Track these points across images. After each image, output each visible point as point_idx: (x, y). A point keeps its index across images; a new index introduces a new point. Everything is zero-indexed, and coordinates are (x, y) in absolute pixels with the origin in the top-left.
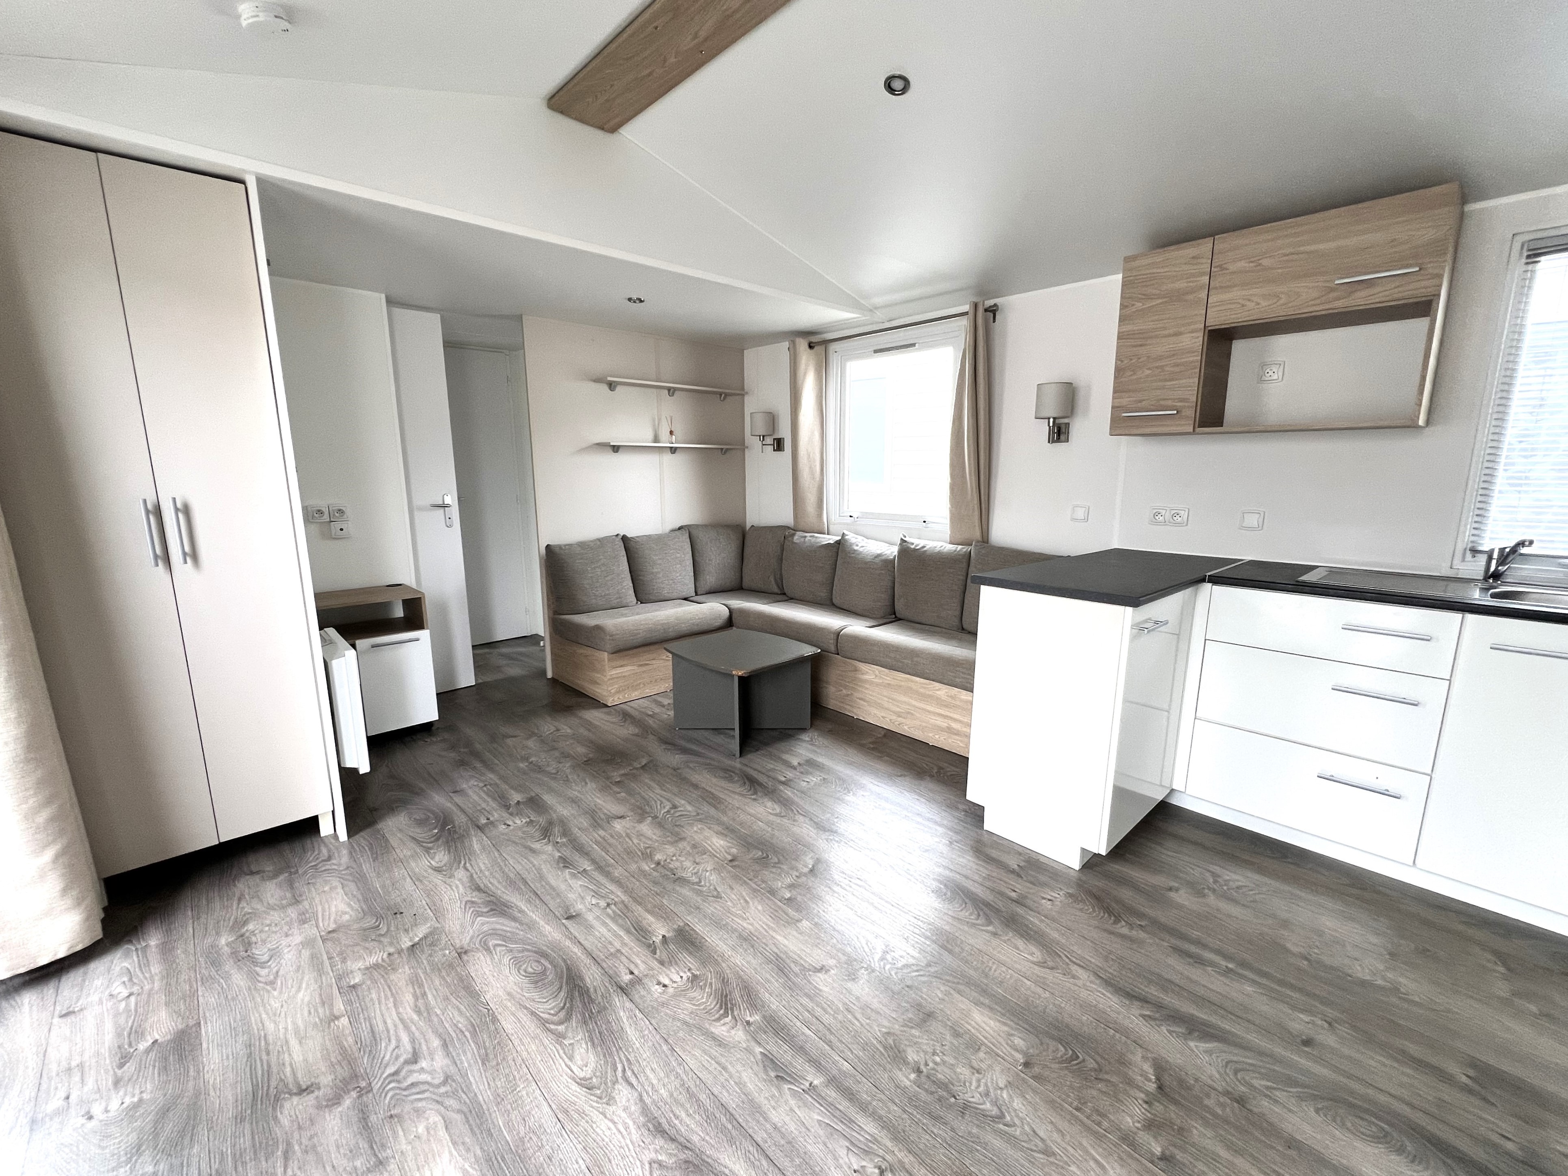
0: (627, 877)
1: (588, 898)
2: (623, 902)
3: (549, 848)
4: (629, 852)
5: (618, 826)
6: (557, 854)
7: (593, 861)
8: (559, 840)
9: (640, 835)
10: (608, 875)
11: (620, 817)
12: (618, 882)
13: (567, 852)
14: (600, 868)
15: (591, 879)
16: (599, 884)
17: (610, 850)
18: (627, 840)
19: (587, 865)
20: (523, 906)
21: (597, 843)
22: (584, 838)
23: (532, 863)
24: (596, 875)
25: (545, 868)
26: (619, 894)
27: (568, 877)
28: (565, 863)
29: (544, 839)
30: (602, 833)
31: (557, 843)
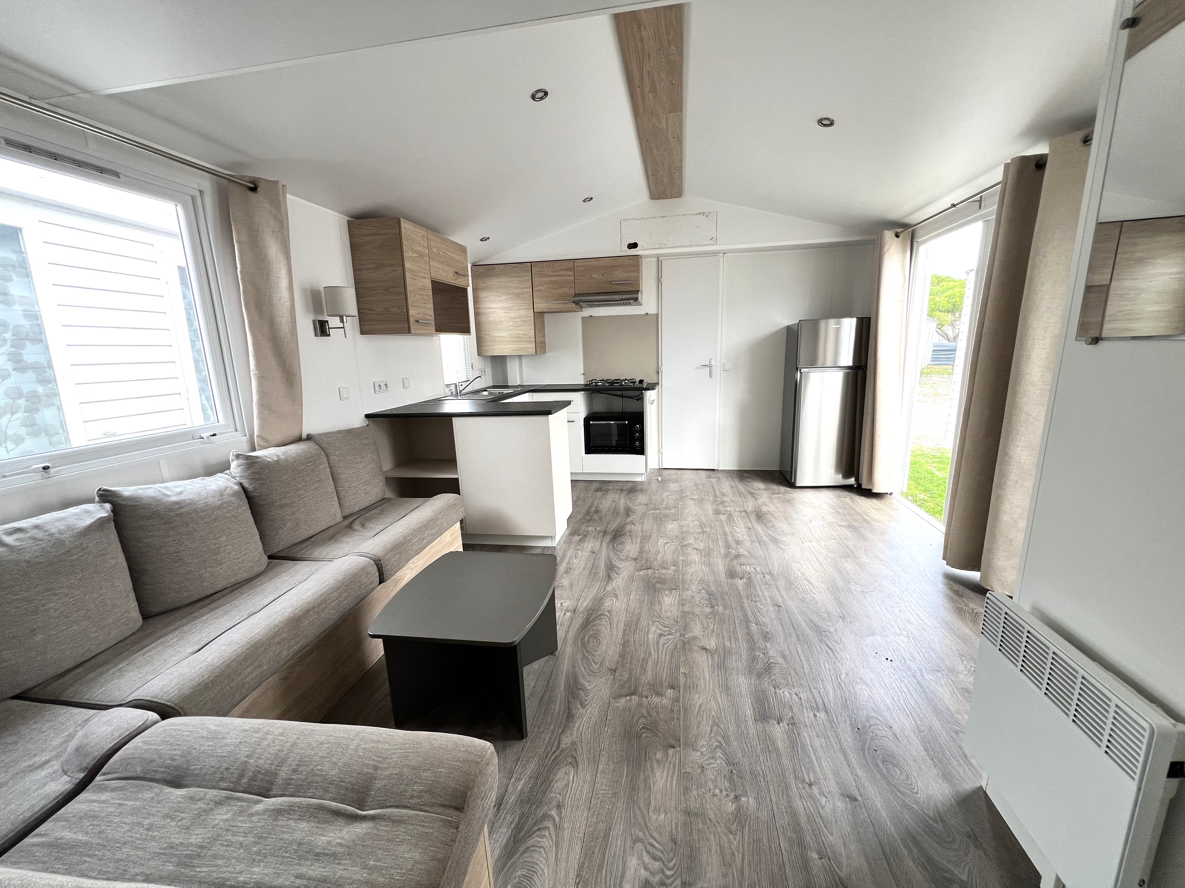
0: (735, 609)
1: (764, 610)
2: (748, 599)
3: (772, 653)
4: (722, 621)
5: (712, 644)
6: (768, 645)
7: (748, 628)
8: (762, 655)
9: (704, 628)
10: (746, 616)
11: (706, 649)
12: (743, 609)
13: (761, 643)
14: (747, 621)
15: (756, 617)
16: (754, 613)
17: (732, 629)
18: (715, 630)
19: (754, 627)
20: (804, 625)
21: (737, 639)
22: (743, 647)
23: (789, 648)
24: (751, 618)
25: (781, 640)
26: (747, 604)
27: (769, 627)
28: (766, 637)
29: (772, 663)
30: (727, 644)
31: (764, 654)
